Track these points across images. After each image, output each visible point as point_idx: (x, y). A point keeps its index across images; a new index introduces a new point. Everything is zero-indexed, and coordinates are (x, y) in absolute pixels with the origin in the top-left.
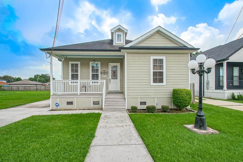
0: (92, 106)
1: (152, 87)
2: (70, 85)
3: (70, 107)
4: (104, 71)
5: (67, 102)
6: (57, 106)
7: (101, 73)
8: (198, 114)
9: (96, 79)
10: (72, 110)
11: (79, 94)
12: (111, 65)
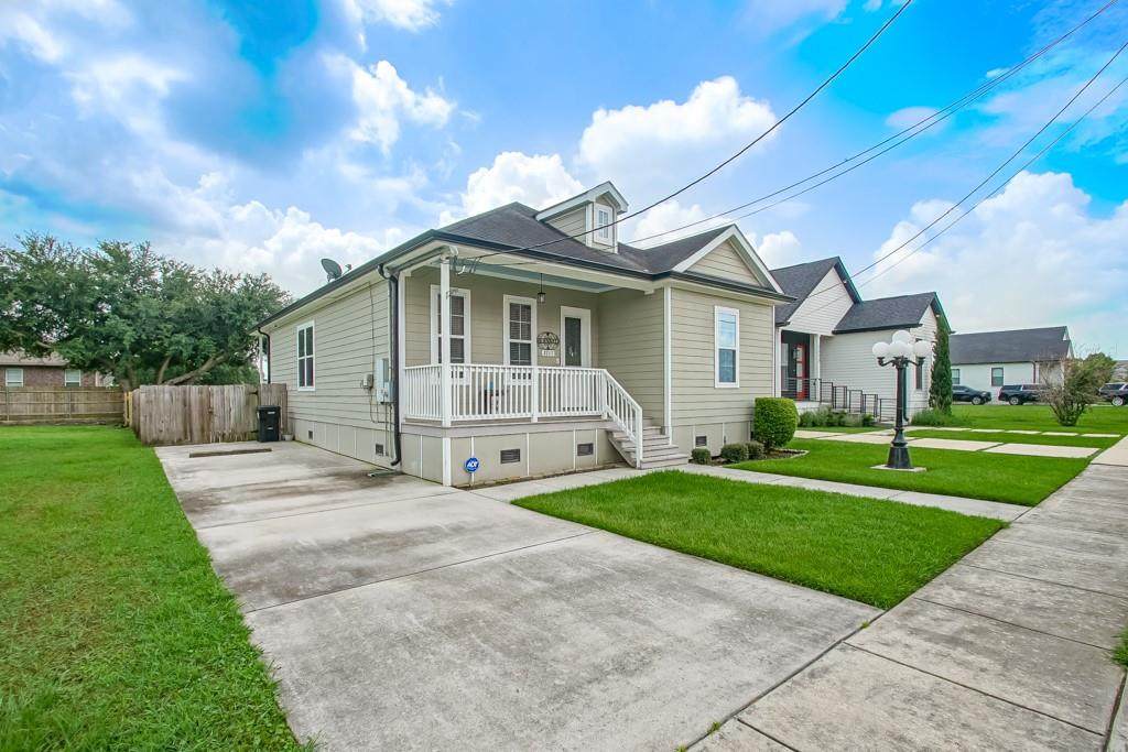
0: (575, 460)
1: (720, 392)
2: (508, 387)
3: (511, 469)
4: (548, 334)
5: (503, 453)
6: (470, 471)
7: (539, 342)
8: (897, 441)
9: (522, 364)
10: (518, 481)
11: (536, 421)
12: (567, 311)
